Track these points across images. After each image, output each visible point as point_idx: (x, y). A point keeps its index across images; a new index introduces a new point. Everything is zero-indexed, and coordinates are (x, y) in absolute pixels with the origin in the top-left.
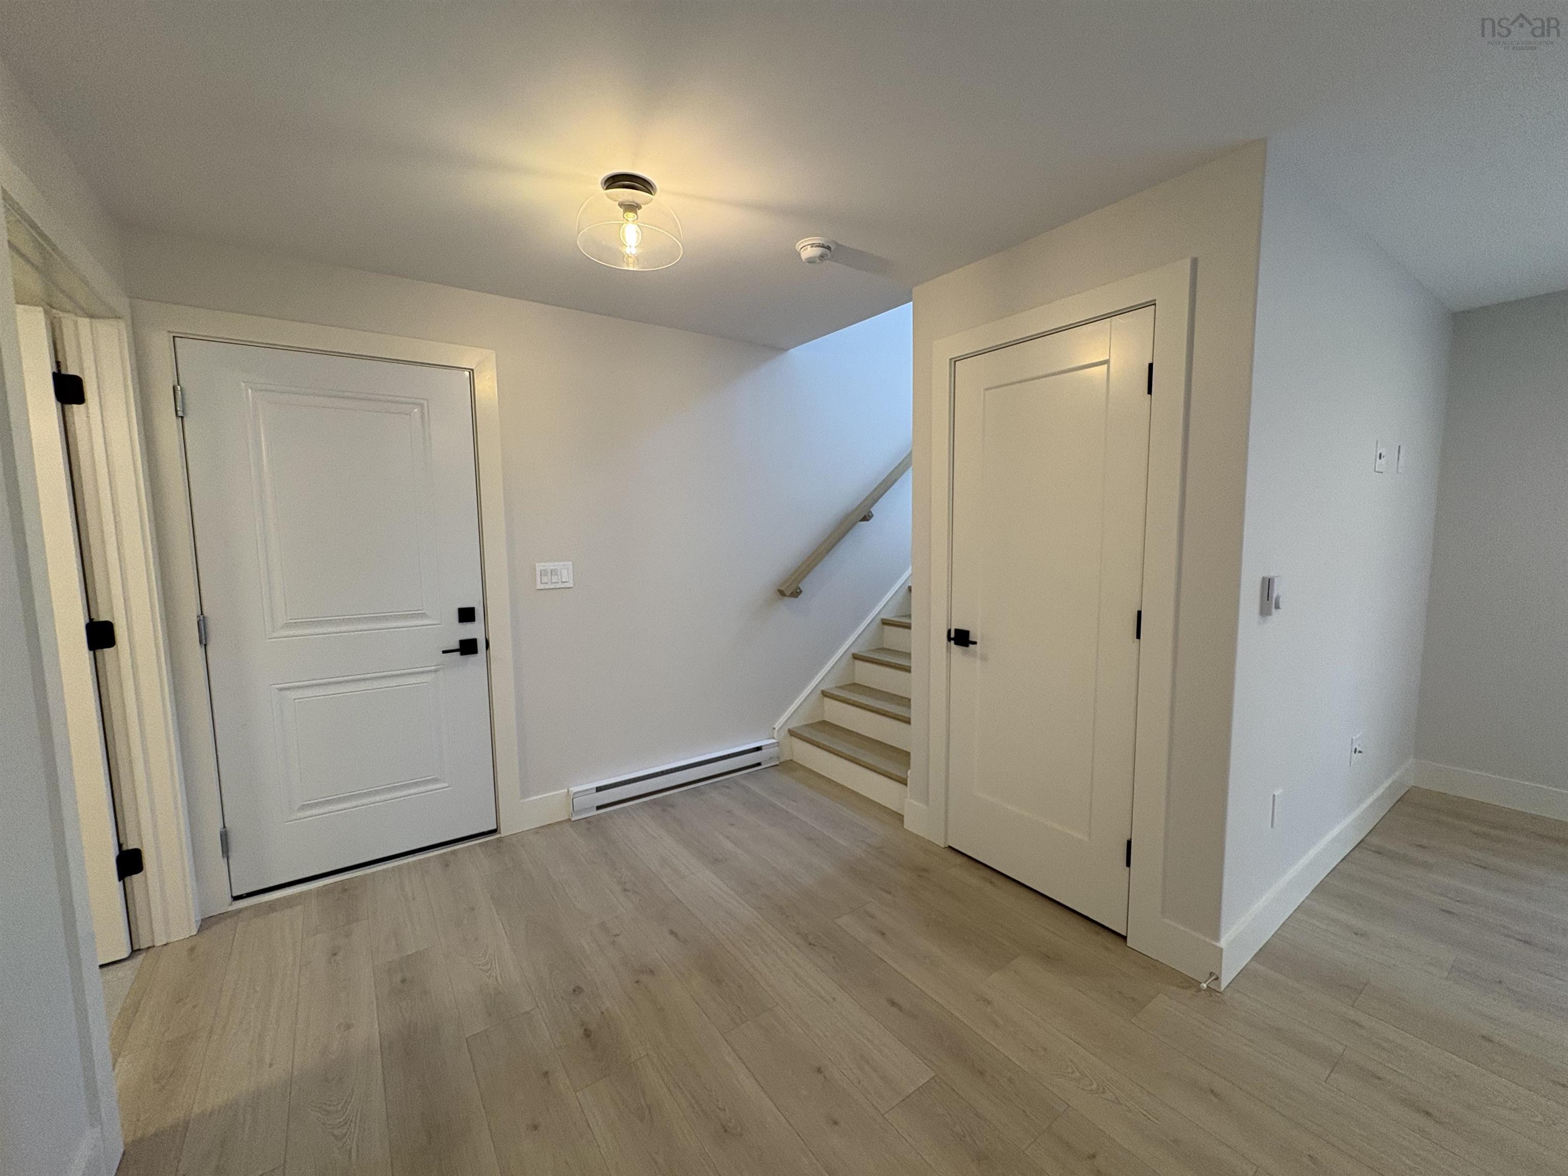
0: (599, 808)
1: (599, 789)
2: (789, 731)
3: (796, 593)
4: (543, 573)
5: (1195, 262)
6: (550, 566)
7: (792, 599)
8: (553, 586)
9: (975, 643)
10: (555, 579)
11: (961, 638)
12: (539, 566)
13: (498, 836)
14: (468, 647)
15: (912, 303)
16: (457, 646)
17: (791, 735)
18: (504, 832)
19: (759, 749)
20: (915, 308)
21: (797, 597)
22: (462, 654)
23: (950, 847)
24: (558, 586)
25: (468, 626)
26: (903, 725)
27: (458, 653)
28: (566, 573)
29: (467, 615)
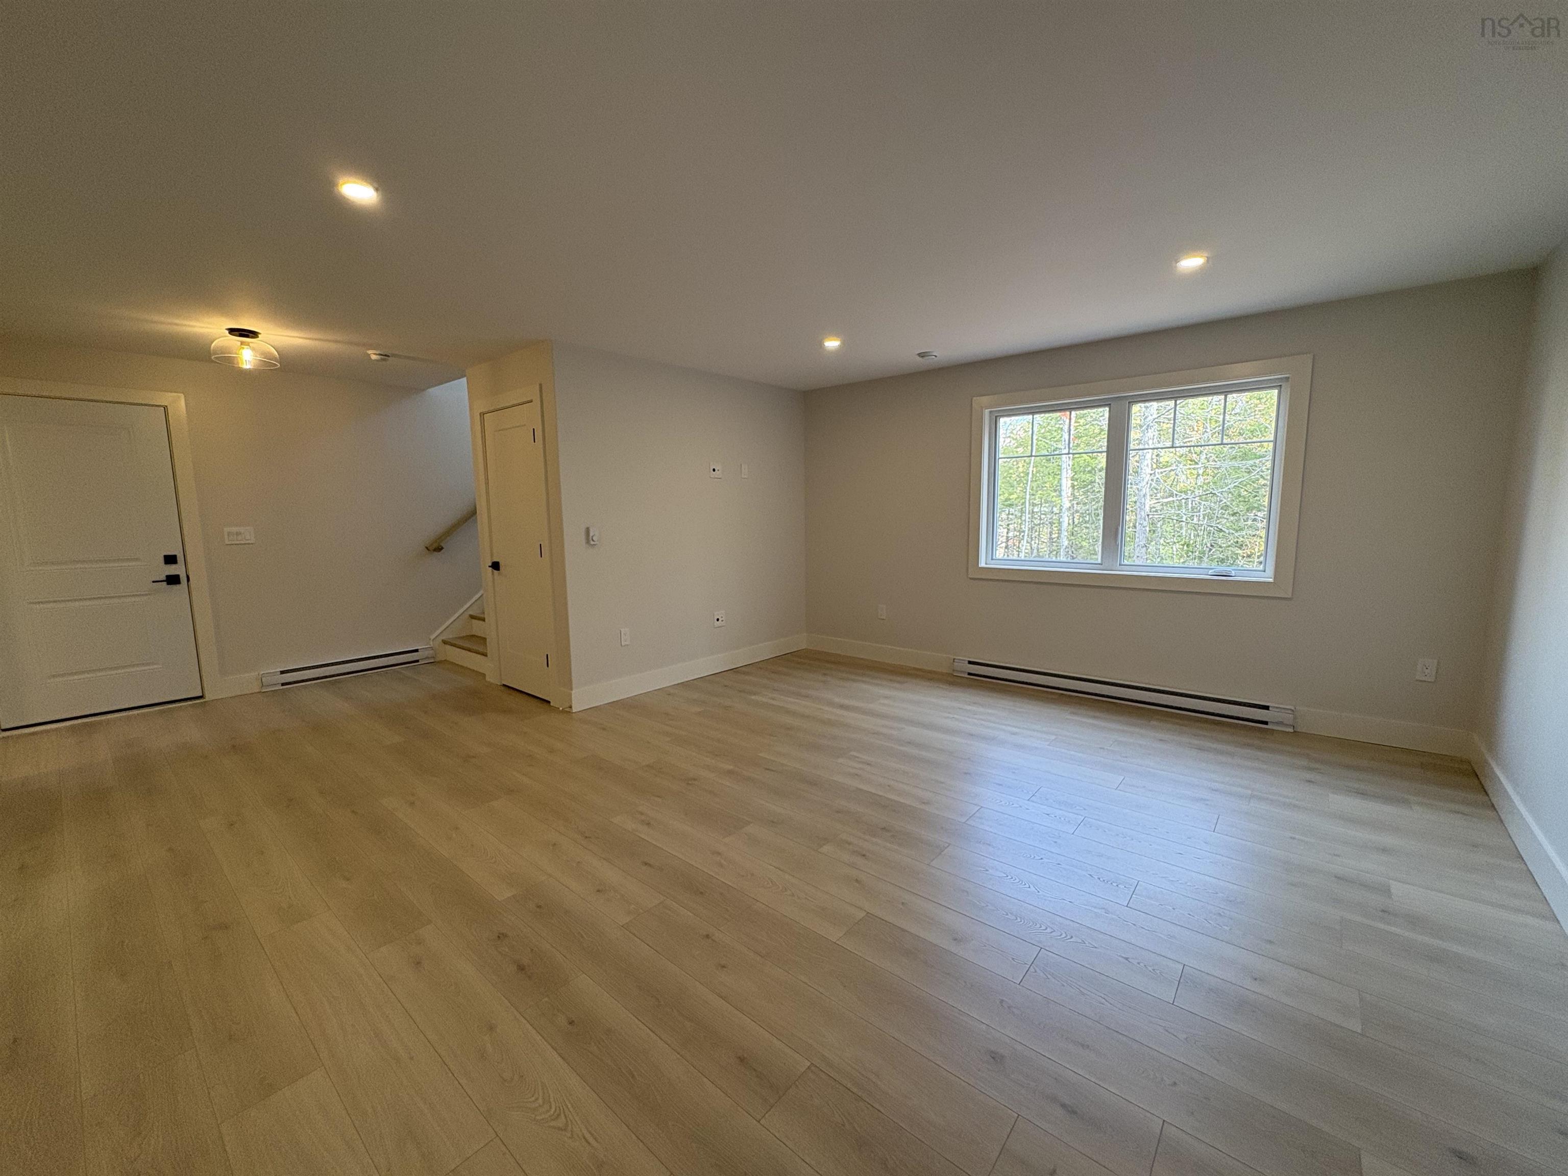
0: (283, 684)
1: (282, 672)
2: (443, 640)
3: (439, 549)
4: (229, 534)
5: (541, 385)
6: (235, 529)
7: (436, 553)
8: (238, 542)
9: (489, 566)
10: (240, 537)
11: (496, 566)
12: (226, 530)
13: (202, 701)
14: (173, 580)
15: (465, 379)
16: (165, 579)
17: (444, 643)
18: (209, 697)
19: (417, 651)
20: (467, 379)
21: (439, 551)
22: (168, 584)
23: (504, 685)
24: (243, 542)
25: (174, 566)
26: (481, 622)
27: (165, 583)
28: (248, 534)
29: (170, 560)
